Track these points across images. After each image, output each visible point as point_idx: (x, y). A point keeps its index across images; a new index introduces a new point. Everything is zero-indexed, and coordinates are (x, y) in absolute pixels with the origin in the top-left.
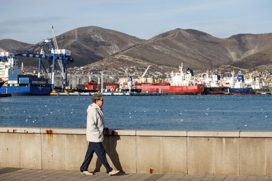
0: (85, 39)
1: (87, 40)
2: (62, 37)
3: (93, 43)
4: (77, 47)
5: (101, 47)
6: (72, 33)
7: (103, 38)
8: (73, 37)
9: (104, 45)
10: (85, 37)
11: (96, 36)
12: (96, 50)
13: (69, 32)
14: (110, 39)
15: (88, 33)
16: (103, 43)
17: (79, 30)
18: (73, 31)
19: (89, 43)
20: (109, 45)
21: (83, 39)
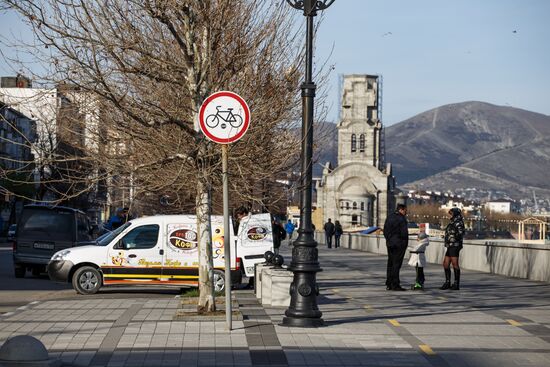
0: (451, 128)
1: (453, 131)
2: (407, 126)
3: (465, 136)
4: (425, 147)
5: (479, 143)
6: (428, 117)
7: (489, 126)
8: (428, 125)
9: (487, 140)
10: (452, 125)
11: (475, 122)
12: (465, 150)
13: (422, 116)
14: (502, 128)
15: (460, 115)
16: (485, 137)
17: (445, 109)
18: (431, 113)
19: (457, 136)
20: (497, 141)
21: (446, 129)
